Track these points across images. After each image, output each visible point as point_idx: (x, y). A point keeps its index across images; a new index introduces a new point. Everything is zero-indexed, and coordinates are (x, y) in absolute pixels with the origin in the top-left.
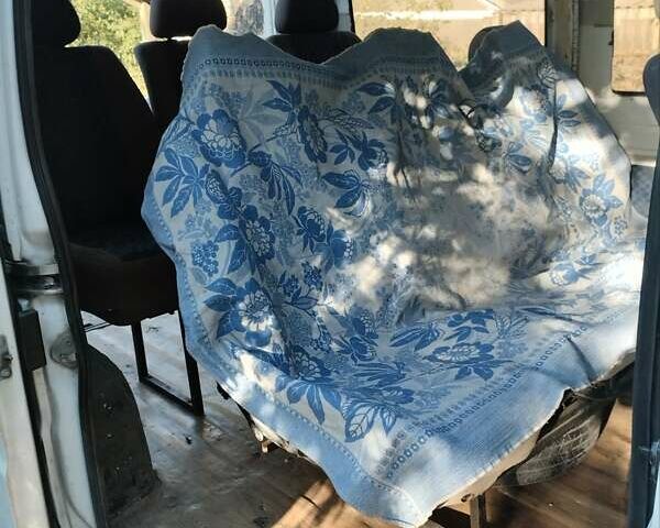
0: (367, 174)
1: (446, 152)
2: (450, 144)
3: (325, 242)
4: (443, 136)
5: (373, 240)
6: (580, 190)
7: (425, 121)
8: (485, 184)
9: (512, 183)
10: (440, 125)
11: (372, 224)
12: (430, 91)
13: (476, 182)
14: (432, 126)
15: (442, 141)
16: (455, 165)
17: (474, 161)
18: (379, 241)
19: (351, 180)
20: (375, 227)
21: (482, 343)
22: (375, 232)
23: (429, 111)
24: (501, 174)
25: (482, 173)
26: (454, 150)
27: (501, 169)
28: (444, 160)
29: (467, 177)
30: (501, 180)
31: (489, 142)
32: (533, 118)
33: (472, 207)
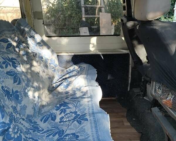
0: (17, 70)
1: (25, 58)
2: (26, 56)
3: (13, 96)
4: (23, 54)
5: (26, 91)
6: (49, 64)
7: (17, 50)
8: (36, 66)
9: (42, 65)
10: (22, 50)
11: (25, 86)
12: (16, 40)
13: (34, 66)
14: (20, 51)
15: (23, 55)
16: (28, 62)
17: (32, 60)
18: (28, 91)
19: (12, 73)
20: (26, 87)
21: (73, 112)
22: (26, 89)
23: (17, 46)
24: (38, 63)
25: (35, 63)
26: (27, 58)
27: (38, 61)
28: (25, 61)
29: (32, 65)
30: (39, 64)
31: (35, 54)
32: (34, 45)
33: (37, 74)
